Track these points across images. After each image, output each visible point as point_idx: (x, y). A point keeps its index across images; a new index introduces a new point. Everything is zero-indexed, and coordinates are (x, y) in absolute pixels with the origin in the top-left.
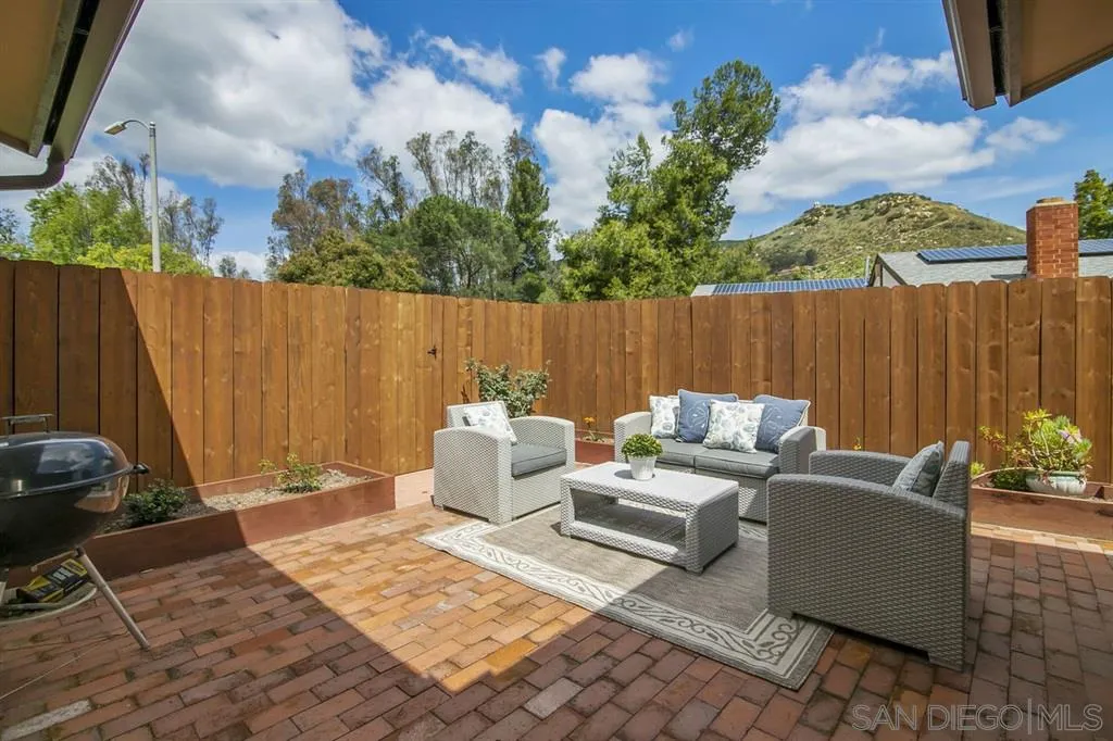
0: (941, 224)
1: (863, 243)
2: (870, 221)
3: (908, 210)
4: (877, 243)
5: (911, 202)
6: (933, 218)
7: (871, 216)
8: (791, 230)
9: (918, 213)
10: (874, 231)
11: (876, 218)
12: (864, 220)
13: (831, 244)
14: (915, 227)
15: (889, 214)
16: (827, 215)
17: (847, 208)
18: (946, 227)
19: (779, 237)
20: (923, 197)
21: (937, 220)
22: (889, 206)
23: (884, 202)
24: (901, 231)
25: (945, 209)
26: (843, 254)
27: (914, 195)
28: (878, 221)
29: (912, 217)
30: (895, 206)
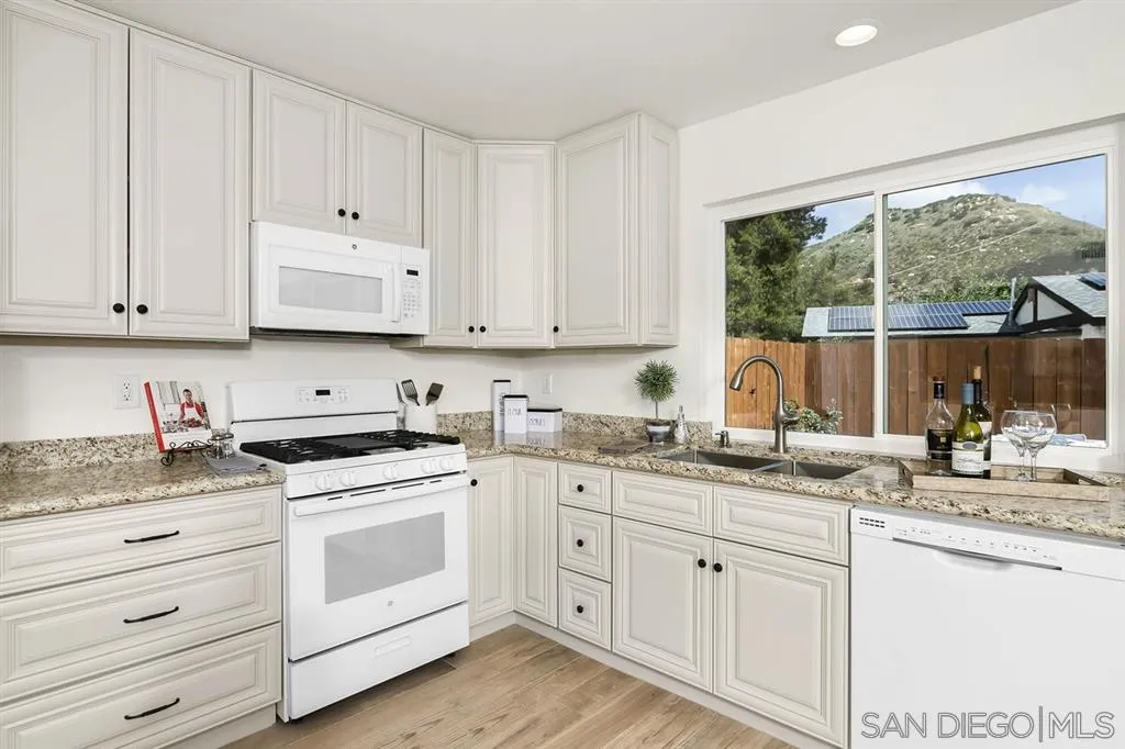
0: (1028, 229)
1: (935, 252)
2: (944, 225)
3: (988, 213)
4: (952, 251)
5: (992, 204)
6: (1019, 222)
7: (946, 220)
8: (850, 238)
9: (1001, 217)
10: (949, 238)
11: (951, 222)
12: (936, 225)
13: (898, 253)
14: (997, 233)
15: (966, 219)
16: (893, 220)
17: (917, 211)
18: (1033, 232)
19: (838, 245)
20: (1006, 199)
21: (1024, 225)
22: (966, 209)
23: (960, 205)
24: (981, 238)
25: (1033, 212)
26: (911, 264)
27: (997, 195)
28: (953, 227)
29: (994, 221)
30: (972, 209)
